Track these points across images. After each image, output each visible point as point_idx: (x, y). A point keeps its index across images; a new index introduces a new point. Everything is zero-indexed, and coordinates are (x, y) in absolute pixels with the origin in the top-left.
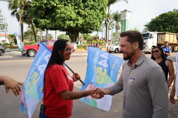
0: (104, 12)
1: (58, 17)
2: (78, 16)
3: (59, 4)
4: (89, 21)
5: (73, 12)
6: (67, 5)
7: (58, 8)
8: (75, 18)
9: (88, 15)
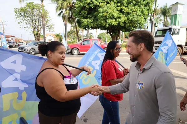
0: (149, 8)
1: (100, 16)
2: (120, 13)
3: (101, 3)
4: (132, 18)
5: (115, 10)
6: (110, 3)
7: (101, 7)
8: (117, 16)
9: (131, 12)
